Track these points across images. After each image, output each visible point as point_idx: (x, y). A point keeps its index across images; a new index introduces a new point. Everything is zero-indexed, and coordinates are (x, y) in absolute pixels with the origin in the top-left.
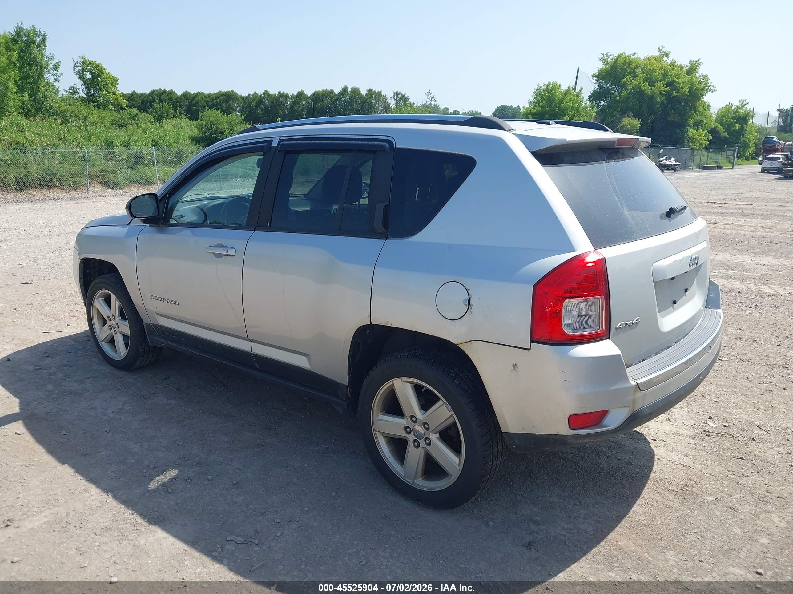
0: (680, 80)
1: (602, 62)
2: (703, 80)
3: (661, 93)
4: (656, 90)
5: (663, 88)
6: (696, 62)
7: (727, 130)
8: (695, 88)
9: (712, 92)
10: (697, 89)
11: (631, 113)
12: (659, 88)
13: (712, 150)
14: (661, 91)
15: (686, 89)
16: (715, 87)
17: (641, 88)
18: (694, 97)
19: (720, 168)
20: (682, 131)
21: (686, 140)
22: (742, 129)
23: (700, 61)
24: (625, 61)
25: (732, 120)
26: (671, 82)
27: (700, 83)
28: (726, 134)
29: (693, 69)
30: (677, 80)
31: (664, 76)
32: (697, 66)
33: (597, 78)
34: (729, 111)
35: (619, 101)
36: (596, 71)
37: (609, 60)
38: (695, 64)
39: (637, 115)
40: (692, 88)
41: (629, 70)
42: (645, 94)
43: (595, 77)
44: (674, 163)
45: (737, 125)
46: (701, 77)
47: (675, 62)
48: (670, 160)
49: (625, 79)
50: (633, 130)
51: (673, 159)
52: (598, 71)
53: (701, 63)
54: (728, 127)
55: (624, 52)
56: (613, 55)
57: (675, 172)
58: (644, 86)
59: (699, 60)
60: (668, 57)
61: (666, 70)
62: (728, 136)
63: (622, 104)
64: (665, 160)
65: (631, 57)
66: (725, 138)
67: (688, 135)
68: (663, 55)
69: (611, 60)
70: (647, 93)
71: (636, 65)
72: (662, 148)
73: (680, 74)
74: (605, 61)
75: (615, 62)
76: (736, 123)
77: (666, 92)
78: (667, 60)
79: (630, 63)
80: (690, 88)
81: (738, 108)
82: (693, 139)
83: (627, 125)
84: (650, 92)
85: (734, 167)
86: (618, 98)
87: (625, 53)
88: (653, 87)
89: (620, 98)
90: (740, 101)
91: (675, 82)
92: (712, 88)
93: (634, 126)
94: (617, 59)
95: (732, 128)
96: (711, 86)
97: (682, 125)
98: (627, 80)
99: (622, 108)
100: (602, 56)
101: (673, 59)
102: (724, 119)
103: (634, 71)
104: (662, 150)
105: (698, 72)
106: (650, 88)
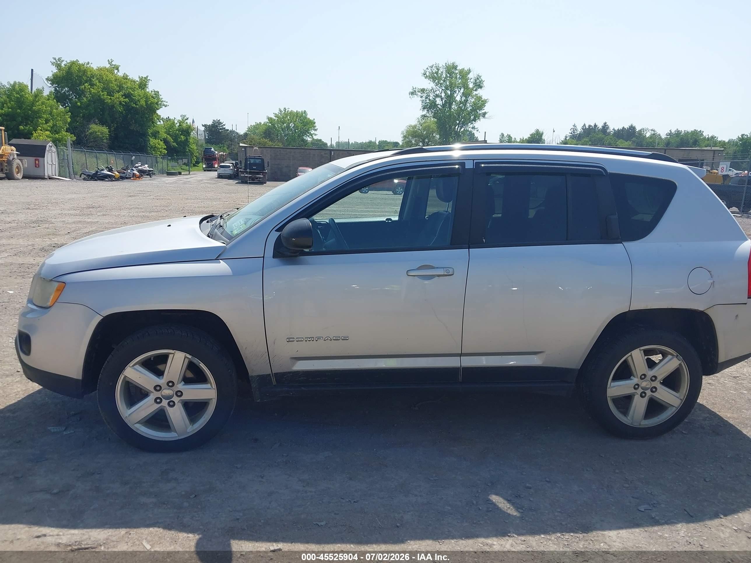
0: (136, 92)
1: (54, 66)
2: (155, 95)
3: (120, 103)
4: (116, 100)
5: (122, 99)
6: (145, 78)
7: (175, 140)
8: (150, 102)
9: (165, 107)
10: (152, 103)
11: (97, 120)
12: (118, 98)
13: (170, 158)
14: (120, 101)
15: (143, 102)
16: (167, 102)
17: (100, 97)
18: (150, 110)
19: (180, 173)
20: (145, 141)
21: (149, 148)
22: (187, 141)
23: (148, 79)
24: (79, 68)
25: (177, 132)
26: (127, 94)
27: (152, 97)
28: (175, 144)
29: (143, 83)
30: (133, 92)
31: (121, 88)
32: (146, 82)
33: (51, 82)
34: (173, 124)
35: (79, 107)
36: (50, 75)
37: (63, 65)
38: (144, 80)
39: (103, 123)
40: (147, 101)
41: (85, 78)
42: (106, 102)
43: (50, 81)
44: (148, 169)
45: (182, 137)
46: (153, 93)
47: (127, 76)
48: (144, 166)
49: (83, 86)
50: (103, 137)
51: (146, 166)
52: (53, 75)
53: (149, 80)
54: (176, 138)
55: (77, 60)
56: (66, 61)
57: (151, 177)
58: (103, 95)
59: (147, 77)
60: (119, 71)
61: (121, 83)
62: (177, 146)
63: (84, 111)
64: (140, 166)
65: (85, 66)
66: (175, 148)
67: (150, 144)
68: (113, 68)
69: (64, 66)
70: (107, 102)
71: (92, 74)
72: (134, 155)
73: (135, 88)
74: (58, 66)
75: (70, 68)
76: (181, 135)
77: (125, 102)
78: (118, 73)
79: (85, 72)
80: (146, 102)
81: (180, 122)
82: (154, 148)
83: (96, 132)
84: (110, 101)
85: (191, 173)
86: (79, 104)
87: (79, 61)
88: (112, 97)
89: (81, 103)
90: (181, 116)
91: (132, 94)
92: (165, 103)
93: (103, 133)
94: (71, 65)
95: (179, 140)
96: (163, 101)
97: (144, 135)
98: (85, 87)
99: (84, 115)
100: (55, 61)
101: (125, 73)
102: (171, 130)
103: (90, 80)
104: (134, 157)
105: (148, 87)
106: (109, 97)
